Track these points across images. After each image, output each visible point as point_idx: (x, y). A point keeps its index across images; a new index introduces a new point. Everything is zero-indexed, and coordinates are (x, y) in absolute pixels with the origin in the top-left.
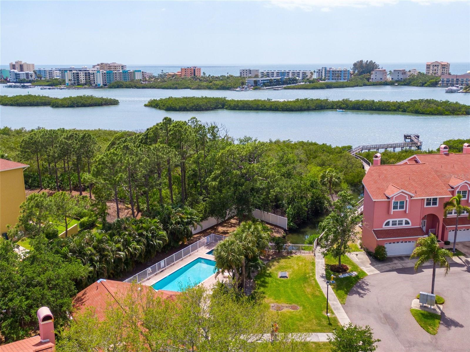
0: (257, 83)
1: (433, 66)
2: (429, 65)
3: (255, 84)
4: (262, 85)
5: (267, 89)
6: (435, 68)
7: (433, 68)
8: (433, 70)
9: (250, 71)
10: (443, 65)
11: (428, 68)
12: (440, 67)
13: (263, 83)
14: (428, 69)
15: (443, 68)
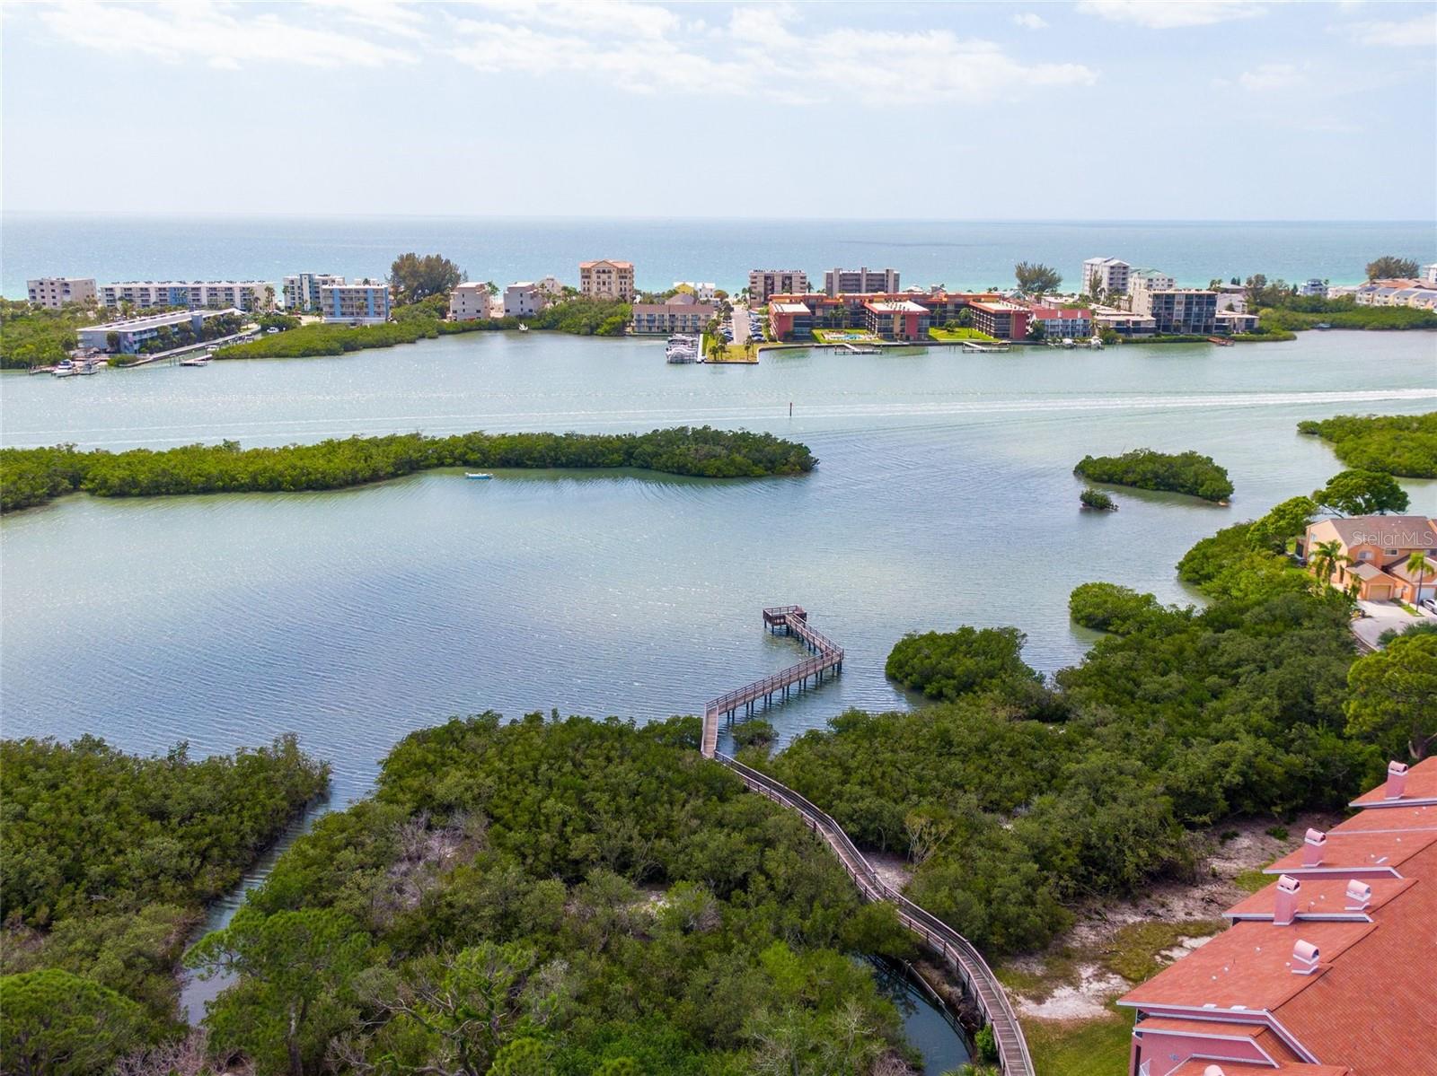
0: (118, 343)
1: (598, 272)
2: (589, 270)
3: (112, 345)
4: (136, 347)
5: (155, 360)
6: (604, 276)
7: (599, 277)
9: (67, 284)
10: (620, 270)
11: (586, 277)
12: (614, 276)
13: (141, 341)
14: (586, 280)
15: (623, 277)
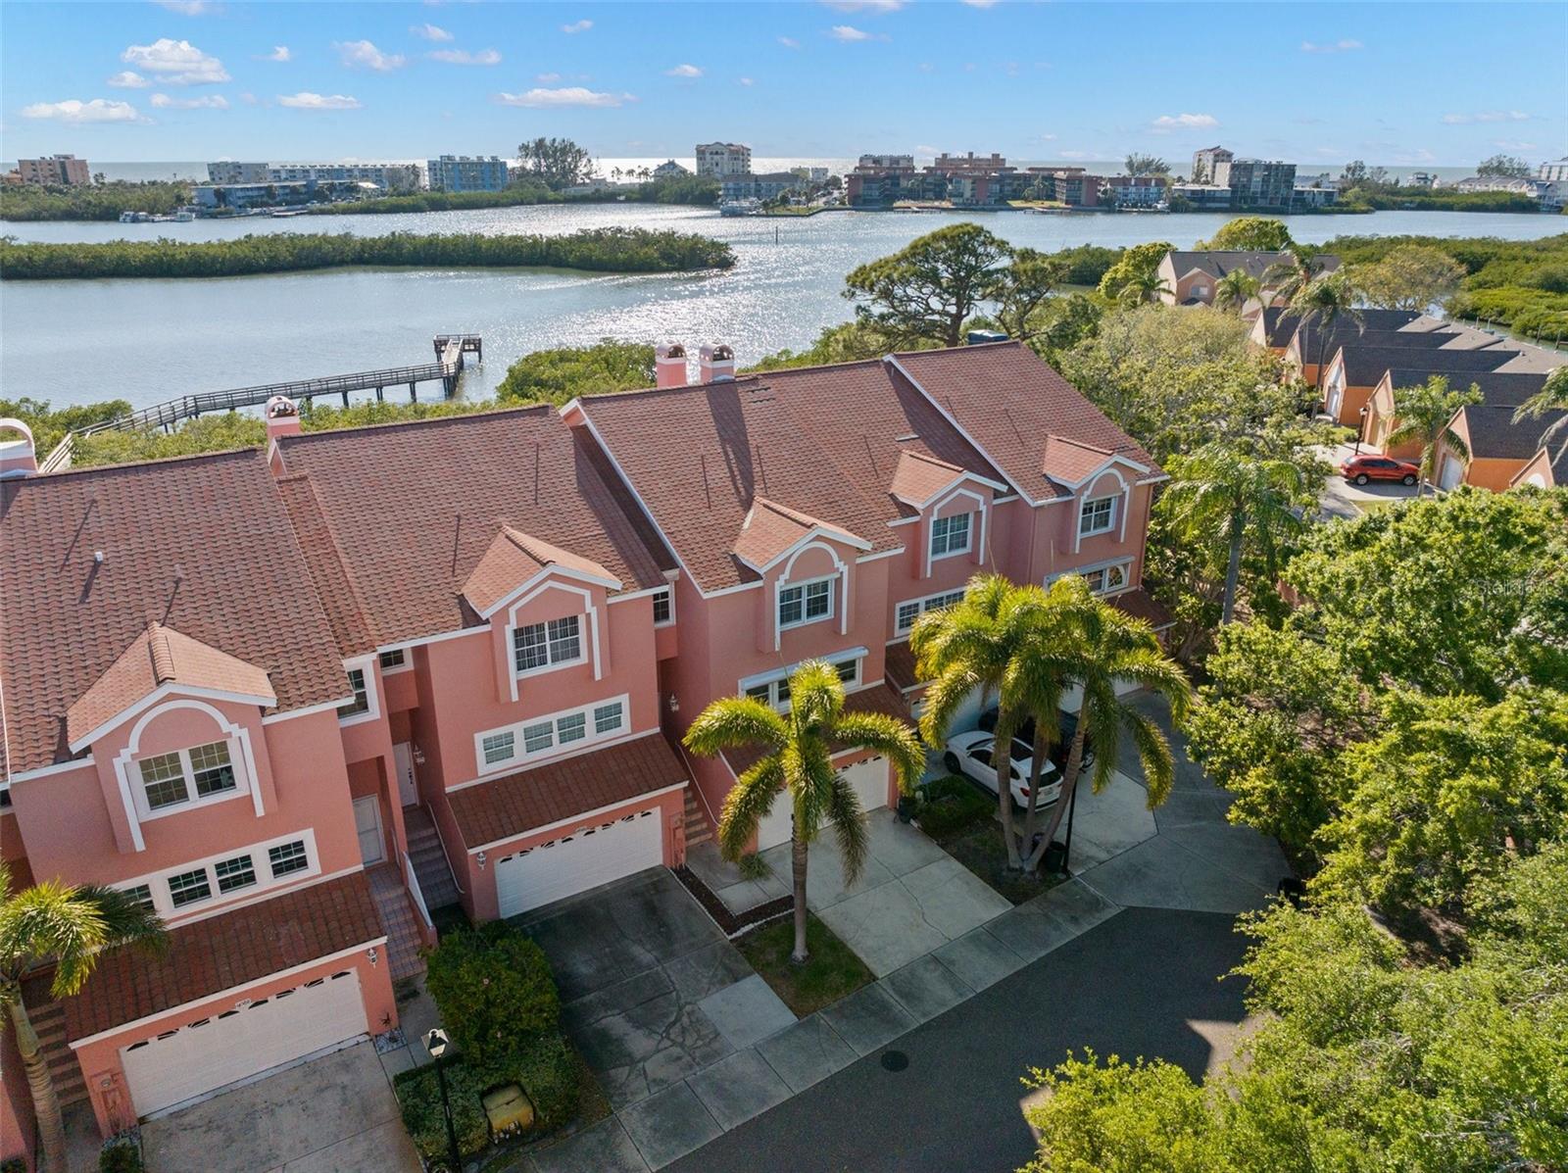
0: (224, 199)
1: (712, 153)
2: (703, 152)
3: (220, 201)
5: (256, 214)
6: (717, 157)
8: (712, 164)
9: (240, 167)
10: (732, 152)
11: (701, 159)
12: (726, 156)
14: (701, 162)
15: (735, 159)
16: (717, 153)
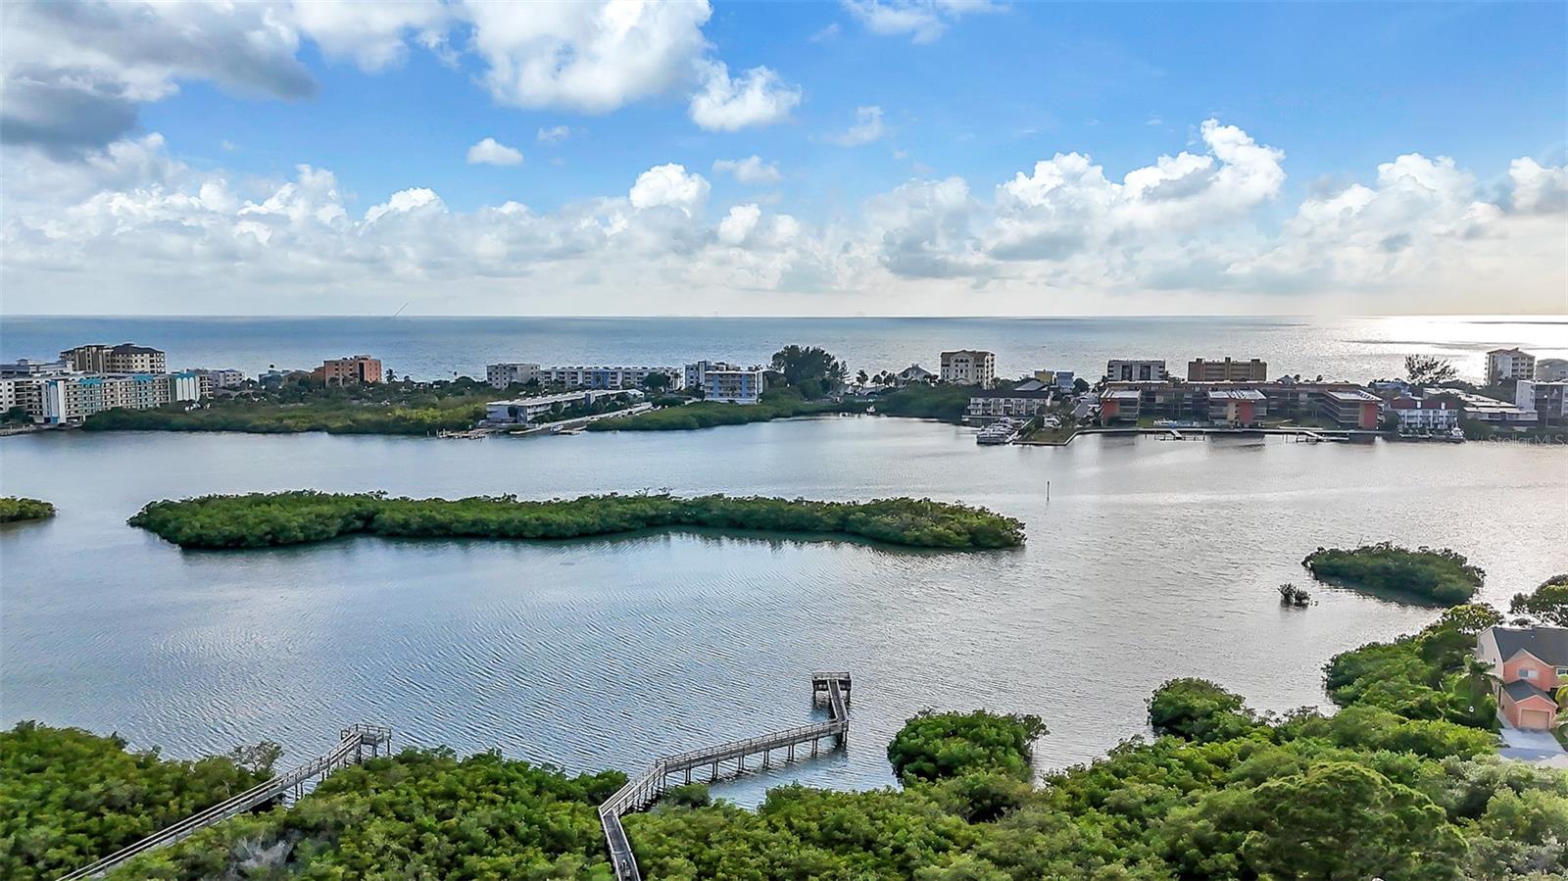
0: (516, 415)
1: (956, 361)
2: (947, 359)
3: (512, 416)
6: (961, 365)
7: (957, 366)
8: (957, 371)
10: (977, 359)
11: (946, 366)
12: (971, 364)
13: (535, 413)
14: (946, 368)
15: (979, 366)
16: (962, 361)
